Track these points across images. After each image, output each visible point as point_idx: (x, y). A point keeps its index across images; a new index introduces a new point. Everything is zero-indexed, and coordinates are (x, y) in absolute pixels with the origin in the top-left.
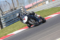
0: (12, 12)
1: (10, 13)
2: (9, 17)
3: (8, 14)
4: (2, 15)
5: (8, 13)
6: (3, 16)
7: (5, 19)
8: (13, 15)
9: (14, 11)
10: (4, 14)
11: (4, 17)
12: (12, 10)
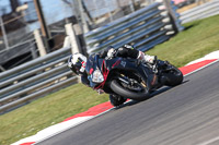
0: (127, 17)
1: (117, 21)
2: (116, 35)
3: (110, 24)
4: (90, 28)
5: (113, 22)
6: (95, 31)
7: (101, 42)
8: (131, 28)
9: (135, 13)
10: (97, 26)
11: (96, 34)
12: (125, 10)
